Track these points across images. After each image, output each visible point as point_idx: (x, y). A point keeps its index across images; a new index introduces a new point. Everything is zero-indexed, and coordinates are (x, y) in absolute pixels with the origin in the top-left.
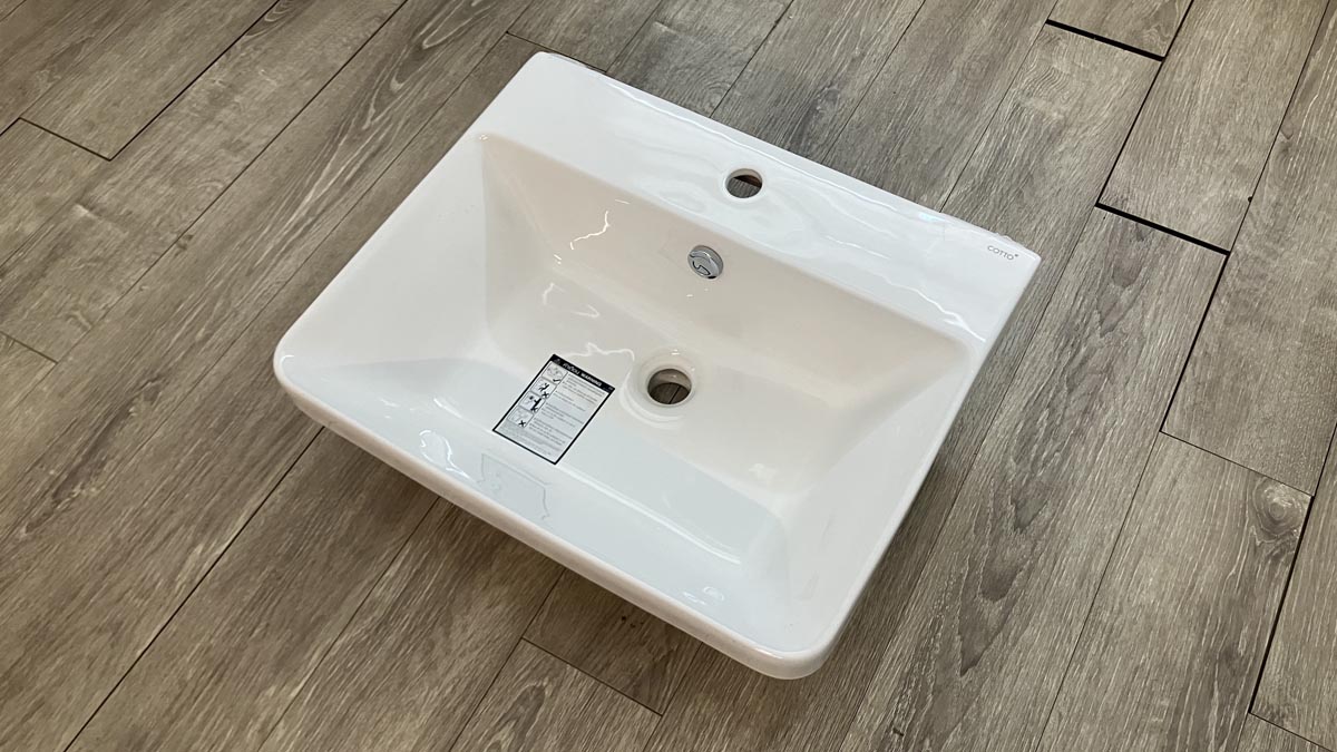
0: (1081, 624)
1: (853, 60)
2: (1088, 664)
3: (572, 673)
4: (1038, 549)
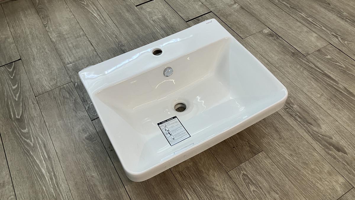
1: (116, 38)
2: (286, 72)
3: (242, 165)
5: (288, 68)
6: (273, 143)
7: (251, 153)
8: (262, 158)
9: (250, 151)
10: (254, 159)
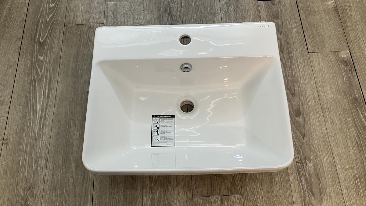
0: (321, 111)
2: (329, 120)
3: (212, 198)
4: (301, 98)
5: (336, 115)
6: (257, 192)
7: (229, 191)
8: (235, 202)
9: (229, 188)
10: (228, 199)
